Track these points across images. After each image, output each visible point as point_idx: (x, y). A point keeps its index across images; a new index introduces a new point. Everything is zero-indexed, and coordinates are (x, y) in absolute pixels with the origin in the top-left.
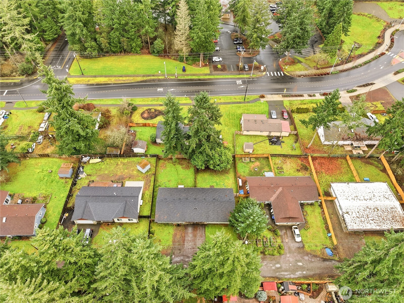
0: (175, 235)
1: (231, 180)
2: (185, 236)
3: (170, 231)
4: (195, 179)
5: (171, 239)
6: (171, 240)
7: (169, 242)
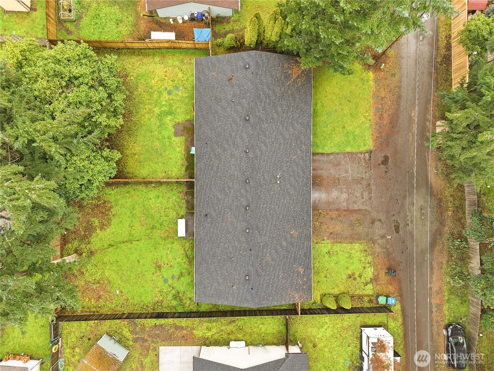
0: (336, 238)
1: (152, 67)
2: (337, 210)
3: (325, 250)
4: (147, 183)
5: (346, 246)
6: (348, 246)
7: (353, 251)
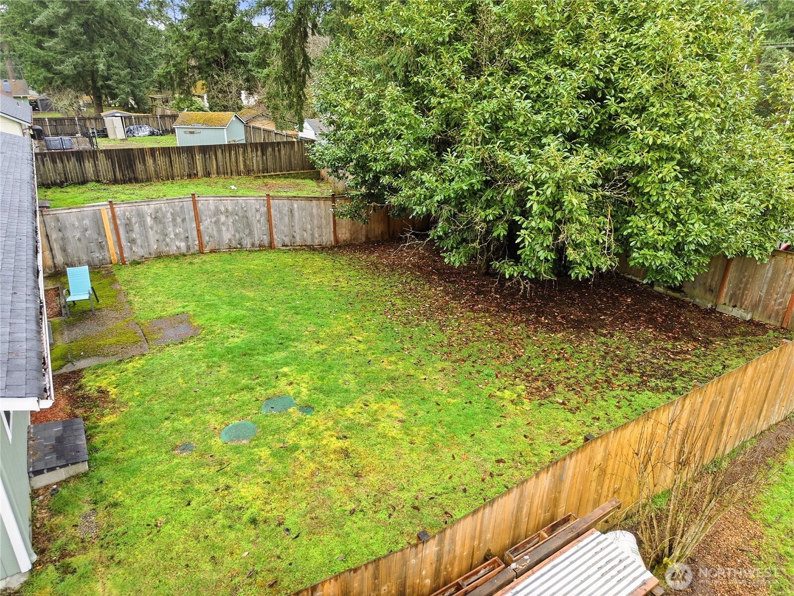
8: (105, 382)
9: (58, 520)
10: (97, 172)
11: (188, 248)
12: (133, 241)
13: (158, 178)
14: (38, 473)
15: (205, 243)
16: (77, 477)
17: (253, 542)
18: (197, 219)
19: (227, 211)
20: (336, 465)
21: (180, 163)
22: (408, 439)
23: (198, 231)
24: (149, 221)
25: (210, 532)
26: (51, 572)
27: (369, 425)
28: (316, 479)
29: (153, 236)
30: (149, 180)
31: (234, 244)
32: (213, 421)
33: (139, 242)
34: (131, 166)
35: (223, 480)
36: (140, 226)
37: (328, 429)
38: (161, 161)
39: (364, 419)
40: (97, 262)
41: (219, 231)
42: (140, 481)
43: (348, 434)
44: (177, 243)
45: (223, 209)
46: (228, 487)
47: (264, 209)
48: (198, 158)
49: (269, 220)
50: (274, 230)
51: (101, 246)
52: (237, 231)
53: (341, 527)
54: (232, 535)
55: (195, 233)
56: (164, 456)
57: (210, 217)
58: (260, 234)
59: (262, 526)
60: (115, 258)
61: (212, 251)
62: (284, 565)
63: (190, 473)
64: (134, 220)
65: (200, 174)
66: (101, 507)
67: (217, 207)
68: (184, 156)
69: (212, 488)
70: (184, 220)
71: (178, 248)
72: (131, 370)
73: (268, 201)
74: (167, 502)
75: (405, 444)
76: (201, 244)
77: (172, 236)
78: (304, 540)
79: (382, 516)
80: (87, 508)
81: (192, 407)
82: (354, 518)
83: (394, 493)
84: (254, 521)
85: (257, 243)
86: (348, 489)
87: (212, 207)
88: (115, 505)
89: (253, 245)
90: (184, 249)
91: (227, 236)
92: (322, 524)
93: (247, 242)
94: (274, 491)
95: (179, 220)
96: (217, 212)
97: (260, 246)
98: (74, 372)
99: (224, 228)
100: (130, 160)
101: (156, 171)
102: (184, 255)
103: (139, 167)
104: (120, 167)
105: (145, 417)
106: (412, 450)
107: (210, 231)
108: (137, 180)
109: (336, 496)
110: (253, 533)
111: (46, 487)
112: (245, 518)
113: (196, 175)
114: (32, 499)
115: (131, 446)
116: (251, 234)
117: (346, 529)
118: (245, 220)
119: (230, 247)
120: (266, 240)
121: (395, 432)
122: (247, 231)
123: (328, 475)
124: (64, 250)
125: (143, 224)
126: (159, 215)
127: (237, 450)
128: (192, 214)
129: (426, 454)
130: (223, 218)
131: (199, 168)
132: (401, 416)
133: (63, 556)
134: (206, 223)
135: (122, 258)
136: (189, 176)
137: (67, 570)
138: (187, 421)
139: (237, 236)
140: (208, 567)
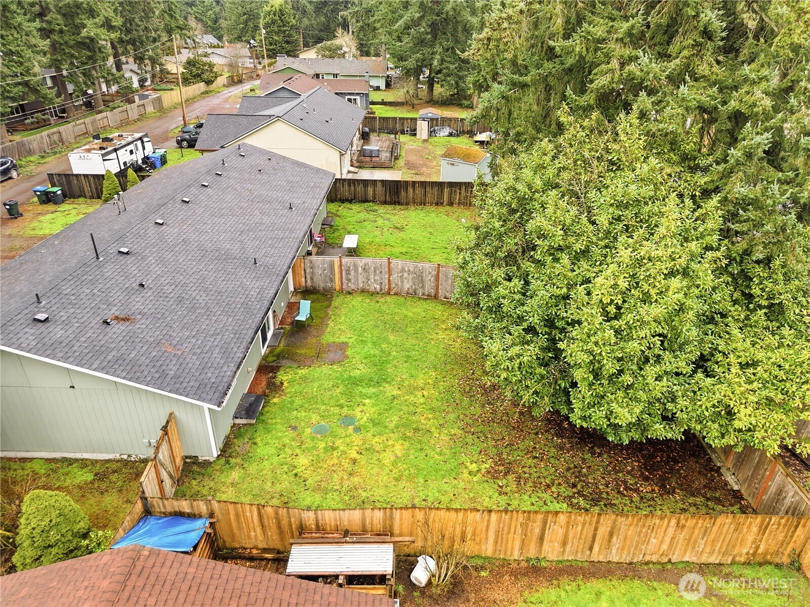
8: (286, 378)
9: (236, 441)
10: (374, 195)
11: (381, 290)
12: (349, 280)
13: (414, 203)
14: (236, 418)
15: (392, 288)
16: (250, 425)
17: (290, 483)
18: (390, 274)
19: (409, 270)
20: (346, 465)
21: (432, 193)
22: (391, 467)
23: (389, 280)
24: (360, 270)
25: (278, 472)
26: (223, 461)
27: (378, 452)
28: (333, 468)
29: (361, 279)
30: (407, 204)
31: (411, 291)
32: (314, 419)
33: (353, 281)
34: (397, 193)
35: (298, 451)
36: (355, 272)
37: (357, 446)
38: (419, 191)
39: (378, 448)
40: (328, 288)
41: (402, 282)
42: (269, 436)
43: (363, 452)
44: (375, 286)
45: (407, 269)
46: (297, 455)
47: (434, 273)
48: (446, 190)
49: (437, 279)
50: (440, 287)
51: (332, 280)
52: (414, 284)
53: (326, 494)
54: (285, 476)
55: (387, 281)
56: (284, 429)
57: (398, 273)
58: (429, 288)
59: (297, 478)
60: (338, 288)
61: (396, 294)
62: (295, 498)
63: (288, 441)
64: (351, 268)
65: (445, 203)
66: (251, 442)
67: (403, 268)
68: (436, 189)
69: (291, 453)
70: (381, 272)
71: (375, 288)
72: (300, 374)
73: (439, 268)
74: (273, 451)
75: (387, 470)
76: (389, 288)
77: (373, 281)
78: (308, 492)
79: (346, 498)
80: (247, 440)
81: (310, 407)
82: (334, 493)
83: (360, 491)
84: (296, 475)
85: (426, 293)
86: (342, 479)
87: (400, 267)
88: (255, 444)
89: (423, 294)
90: (378, 289)
91: (407, 286)
92: (319, 489)
93: (420, 292)
94: (313, 465)
95: (378, 272)
96: (403, 270)
97: (428, 296)
98: (277, 366)
99: (405, 281)
100: (397, 188)
101: (413, 197)
102: (378, 293)
103: (403, 194)
104: (390, 192)
105: (289, 405)
106: (388, 474)
107: (396, 281)
108: (399, 203)
109: (335, 480)
110: (292, 479)
111: (239, 424)
112: (294, 472)
113: (442, 204)
114: (232, 427)
115: (275, 418)
116: (423, 287)
117: (328, 496)
118: (420, 278)
119: (408, 293)
120: (433, 292)
121: (387, 462)
122: (420, 285)
123: (339, 469)
124: (312, 279)
125: (356, 271)
126: (367, 267)
127: (313, 439)
128: (387, 269)
129: (392, 479)
130: (406, 275)
131: (445, 199)
132: (399, 454)
133: (229, 457)
134: (394, 276)
135: (342, 289)
136: (437, 204)
137: (228, 462)
138: (304, 414)
139: (414, 287)
140: (269, 484)
